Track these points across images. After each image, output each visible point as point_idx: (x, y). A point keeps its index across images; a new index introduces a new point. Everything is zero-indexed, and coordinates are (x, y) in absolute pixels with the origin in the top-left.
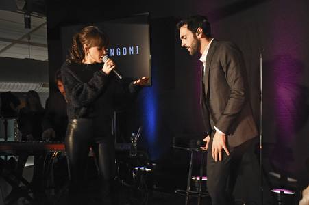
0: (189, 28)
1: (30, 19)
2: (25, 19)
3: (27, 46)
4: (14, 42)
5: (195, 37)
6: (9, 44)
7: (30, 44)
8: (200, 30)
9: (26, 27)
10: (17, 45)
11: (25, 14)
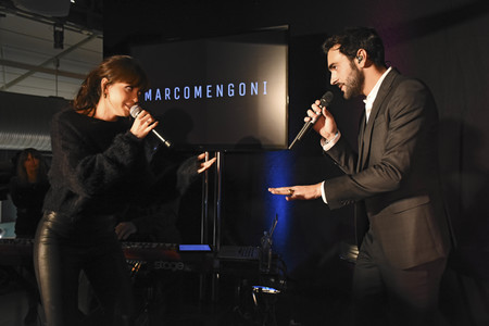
0: (342, 51)
1: (62, 33)
2: (56, 32)
3: (54, 77)
4: (32, 69)
5: (354, 66)
6: (24, 72)
7: (58, 73)
8: (363, 53)
9: (56, 47)
10: (37, 74)
11: (55, 25)
